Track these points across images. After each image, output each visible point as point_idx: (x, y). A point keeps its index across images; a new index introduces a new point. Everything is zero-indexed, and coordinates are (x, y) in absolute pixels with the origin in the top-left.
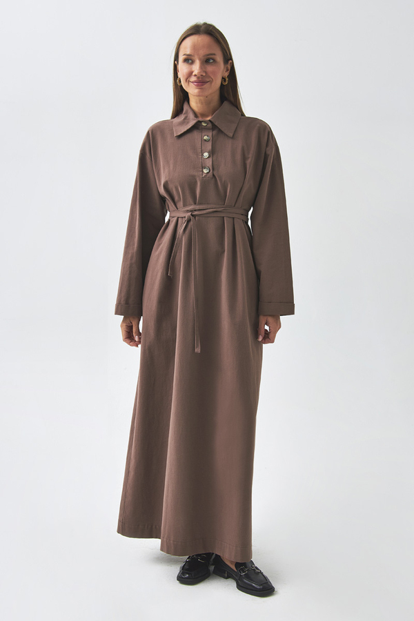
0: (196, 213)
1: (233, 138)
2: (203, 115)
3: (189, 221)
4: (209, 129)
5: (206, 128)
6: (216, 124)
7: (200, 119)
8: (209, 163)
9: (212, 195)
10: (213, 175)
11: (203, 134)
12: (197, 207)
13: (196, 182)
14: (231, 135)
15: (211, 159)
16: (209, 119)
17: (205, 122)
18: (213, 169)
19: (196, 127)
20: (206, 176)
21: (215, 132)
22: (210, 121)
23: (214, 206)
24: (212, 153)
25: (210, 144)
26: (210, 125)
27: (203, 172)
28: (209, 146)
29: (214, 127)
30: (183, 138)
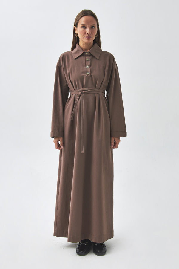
0: (83, 92)
1: (99, 60)
2: (86, 50)
3: (80, 96)
4: (88, 56)
5: (87, 55)
6: (92, 53)
7: (85, 51)
8: (89, 70)
9: (90, 84)
10: (91, 75)
11: (86, 58)
12: (84, 89)
13: (83, 79)
14: (98, 58)
15: (90, 69)
16: (88, 51)
17: (87, 52)
18: (91, 73)
19: (83, 54)
20: (87, 76)
21: (91, 57)
22: (89, 52)
23: (91, 89)
24: (90, 66)
25: (89, 62)
26: (89, 54)
27: (86, 74)
28: (89, 63)
29: (91, 55)
30: (77, 59)
